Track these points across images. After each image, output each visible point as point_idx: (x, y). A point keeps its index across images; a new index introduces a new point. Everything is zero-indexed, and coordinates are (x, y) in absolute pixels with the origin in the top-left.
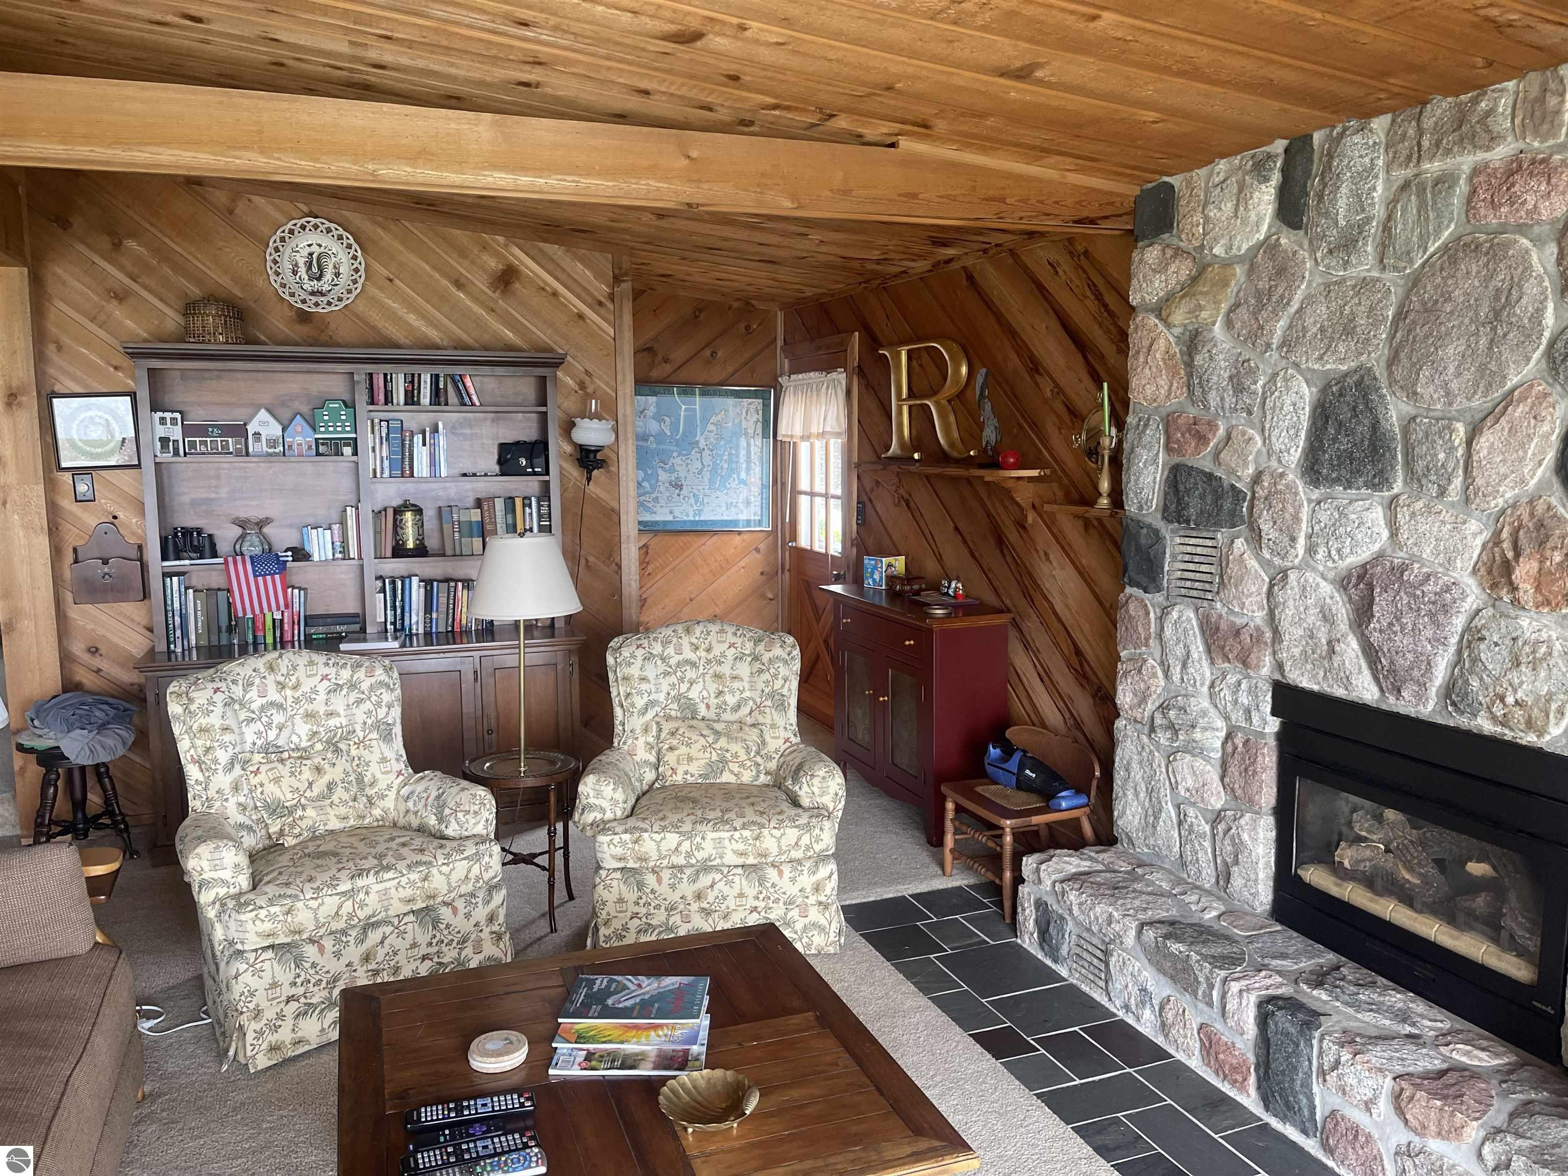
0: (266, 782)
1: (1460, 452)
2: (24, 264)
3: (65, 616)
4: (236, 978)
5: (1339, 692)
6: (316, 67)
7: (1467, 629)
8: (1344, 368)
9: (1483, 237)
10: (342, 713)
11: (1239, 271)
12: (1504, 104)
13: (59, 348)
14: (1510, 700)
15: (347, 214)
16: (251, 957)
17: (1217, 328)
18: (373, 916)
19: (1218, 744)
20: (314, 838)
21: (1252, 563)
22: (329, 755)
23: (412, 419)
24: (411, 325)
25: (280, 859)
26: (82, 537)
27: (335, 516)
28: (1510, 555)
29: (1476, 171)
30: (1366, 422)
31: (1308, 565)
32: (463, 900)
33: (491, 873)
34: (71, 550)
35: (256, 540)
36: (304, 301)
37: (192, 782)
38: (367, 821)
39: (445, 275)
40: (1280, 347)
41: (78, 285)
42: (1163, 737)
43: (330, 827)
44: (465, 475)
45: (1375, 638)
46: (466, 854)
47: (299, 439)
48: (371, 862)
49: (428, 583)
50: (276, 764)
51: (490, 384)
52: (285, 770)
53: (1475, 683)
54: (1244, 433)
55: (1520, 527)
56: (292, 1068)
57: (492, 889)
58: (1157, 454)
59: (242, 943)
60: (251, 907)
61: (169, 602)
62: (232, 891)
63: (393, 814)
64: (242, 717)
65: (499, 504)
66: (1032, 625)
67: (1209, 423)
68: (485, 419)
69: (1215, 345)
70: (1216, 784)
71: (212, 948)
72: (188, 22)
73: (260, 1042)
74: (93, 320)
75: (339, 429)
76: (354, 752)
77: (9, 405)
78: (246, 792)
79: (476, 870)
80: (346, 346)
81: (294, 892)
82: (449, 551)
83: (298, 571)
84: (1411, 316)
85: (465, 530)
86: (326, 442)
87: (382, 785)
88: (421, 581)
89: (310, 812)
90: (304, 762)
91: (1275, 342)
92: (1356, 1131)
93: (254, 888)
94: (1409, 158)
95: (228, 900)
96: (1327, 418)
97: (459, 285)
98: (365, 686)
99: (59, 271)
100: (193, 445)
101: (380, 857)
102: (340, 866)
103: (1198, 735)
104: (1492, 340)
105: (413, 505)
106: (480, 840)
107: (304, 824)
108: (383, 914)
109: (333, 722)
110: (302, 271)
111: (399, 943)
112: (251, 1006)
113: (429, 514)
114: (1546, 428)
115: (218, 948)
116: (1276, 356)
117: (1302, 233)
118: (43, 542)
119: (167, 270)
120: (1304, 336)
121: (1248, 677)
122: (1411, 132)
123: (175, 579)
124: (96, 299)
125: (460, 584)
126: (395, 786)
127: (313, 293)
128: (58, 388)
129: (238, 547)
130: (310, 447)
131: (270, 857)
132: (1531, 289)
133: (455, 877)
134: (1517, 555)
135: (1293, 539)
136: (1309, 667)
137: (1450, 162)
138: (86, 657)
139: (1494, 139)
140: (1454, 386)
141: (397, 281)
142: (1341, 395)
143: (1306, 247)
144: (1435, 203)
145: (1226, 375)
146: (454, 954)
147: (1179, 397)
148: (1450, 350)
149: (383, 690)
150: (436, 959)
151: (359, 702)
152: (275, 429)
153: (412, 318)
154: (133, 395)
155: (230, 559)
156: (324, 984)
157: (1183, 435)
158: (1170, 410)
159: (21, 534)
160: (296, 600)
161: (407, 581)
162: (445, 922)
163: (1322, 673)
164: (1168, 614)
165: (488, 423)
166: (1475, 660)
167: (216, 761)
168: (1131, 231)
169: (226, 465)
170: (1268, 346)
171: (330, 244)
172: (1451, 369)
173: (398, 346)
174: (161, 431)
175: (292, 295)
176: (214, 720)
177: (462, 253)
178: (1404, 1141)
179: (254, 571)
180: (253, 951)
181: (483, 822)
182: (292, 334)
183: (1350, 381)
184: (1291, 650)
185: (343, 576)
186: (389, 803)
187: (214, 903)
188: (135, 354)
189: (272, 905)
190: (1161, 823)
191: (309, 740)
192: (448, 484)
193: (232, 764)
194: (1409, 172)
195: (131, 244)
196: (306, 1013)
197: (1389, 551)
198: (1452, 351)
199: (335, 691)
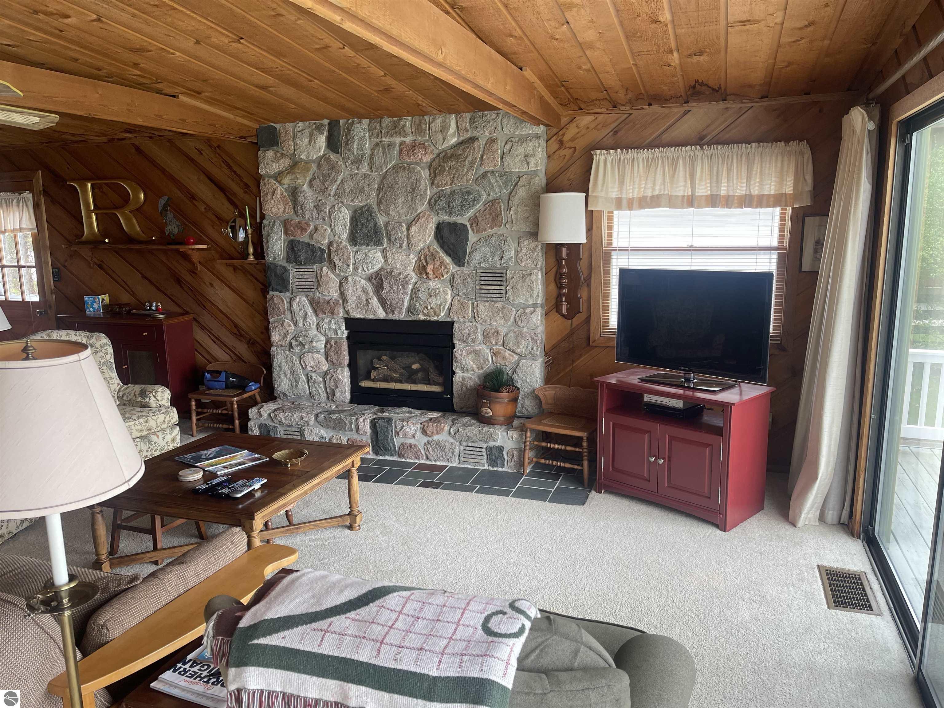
1: (405, 233)
5: (371, 317)
7: (413, 288)
8: (361, 204)
9: (406, 165)
11: (314, 166)
12: (408, 124)
14: (429, 308)
17: (305, 187)
19: (323, 346)
21: (332, 276)
28: (425, 264)
29: (401, 144)
30: (372, 223)
31: (355, 275)
40: (334, 196)
42: (297, 350)
45: (385, 295)
53: (418, 305)
54: (323, 227)
55: (427, 255)
58: (281, 236)
66: (206, 319)
67: (306, 223)
69: (306, 193)
70: (324, 361)
84: (385, 188)
91: (333, 192)
92: (411, 445)
94: (378, 135)
96: (358, 222)
103: (314, 344)
104: (412, 198)
114: (431, 225)
116: (333, 199)
117: (339, 155)
120: (345, 193)
121: (334, 318)
122: (378, 127)
132: (423, 183)
134: (427, 264)
135: (348, 266)
136: (359, 310)
137: (392, 140)
139: (406, 135)
140: (401, 212)
142: (362, 214)
143: (341, 160)
144: (389, 152)
145: (312, 205)
147: (289, 213)
148: (400, 201)
157: (294, 228)
158: (286, 218)
163: (364, 311)
164: (294, 300)
166: (417, 298)
168: (256, 143)
170: (329, 195)
172: (400, 206)
178: (426, 441)
183: (365, 209)
184: (351, 304)
190: (300, 383)
194: (378, 140)
197: (385, 266)
198: (400, 200)
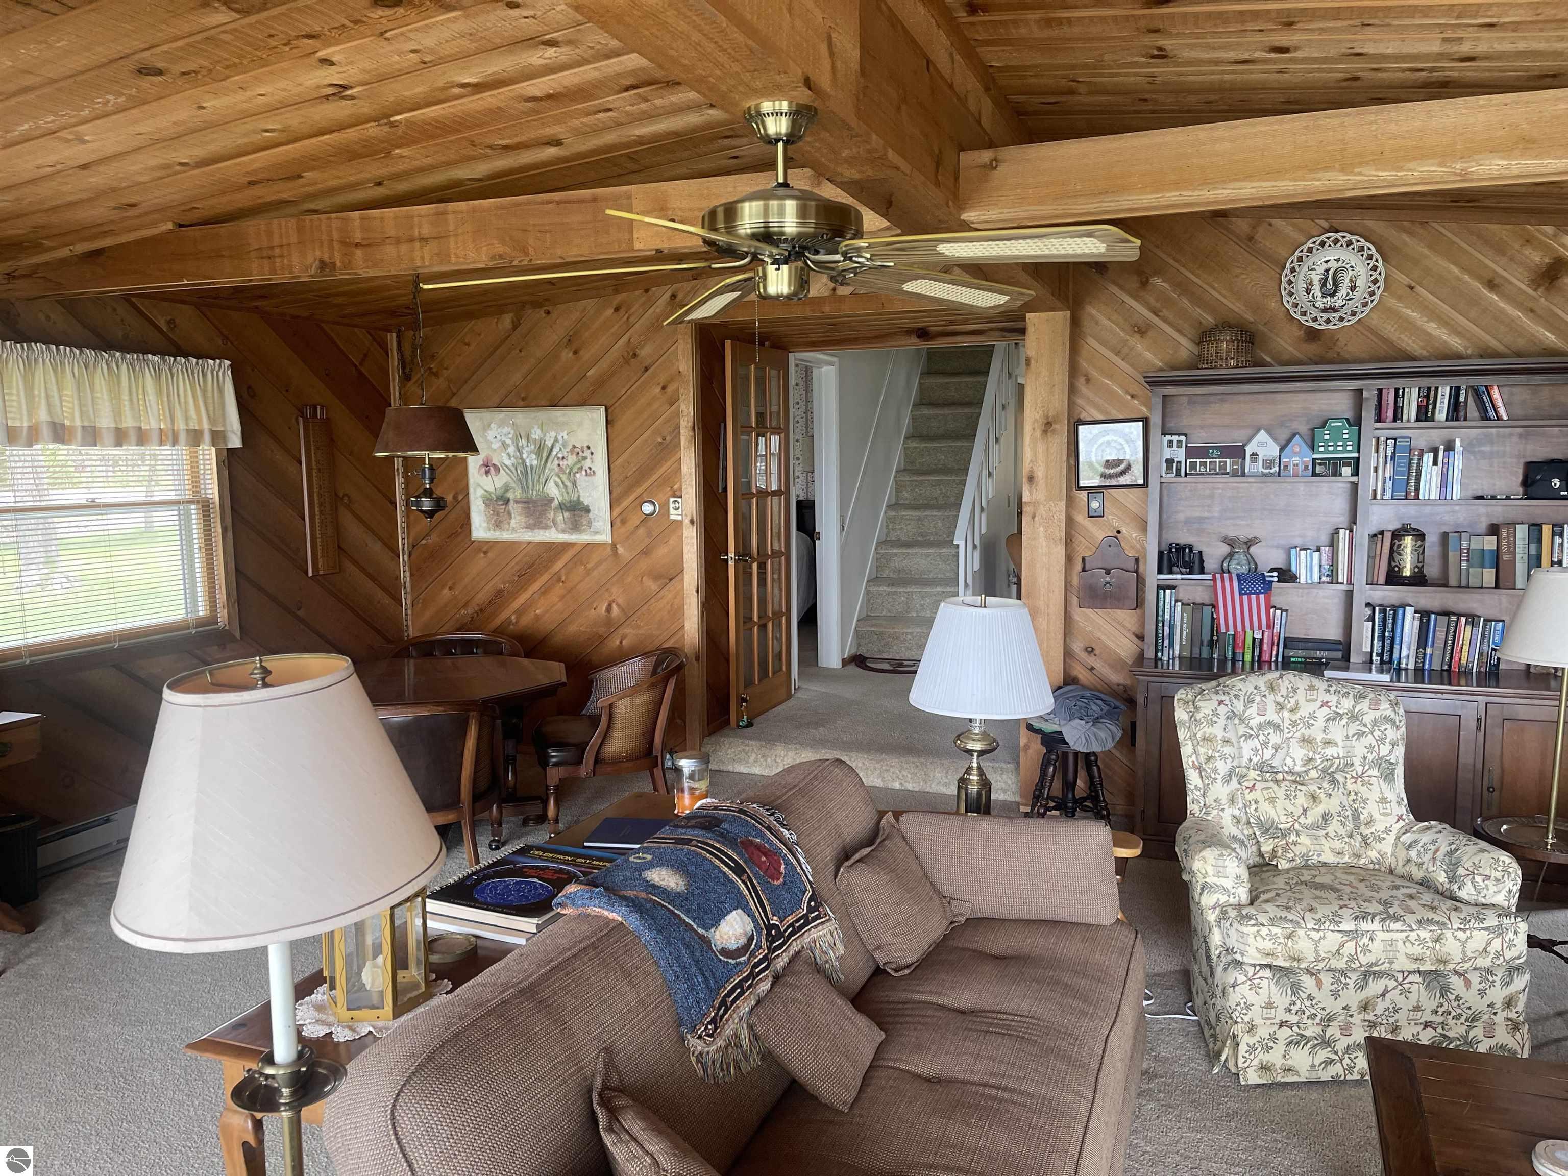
0: (1261, 800)
2: (1069, 309)
3: (1070, 617)
4: (1234, 986)
6: (1394, 72)
10: (1340, 744)
13: (1088, 381)
15: (1370, 224)
16: (1251, 970)
18: (1376, 964)
20: (1306, 867)
22: (1326, 785)
23: (1422, 437)
24: (1429, 334)
25: (1275, 880)
26: (1090, 549)
27: (1324, 538)
32: (1477, 973)
33: (1514, 952)
34: (1080, 560)
35: (1243, 558)
36: (1315, 320)
37: (1192, 787)
38: (1362, 861)
39: (1478, 277)
41: (1106, 322)
43: (1323, 859)
44: (1481, 498)
46: (1487, 924)
47: (1296, 459)
48: (1374, 907)
49: (1424, 615)
50: (1271, 784)
51: (1521, 395)
52: (1280, 792)
56: (1281, 1095)
57: (1513, 970)
59: (1242, 954)
60: (1253, 922)
61: (1161, 613)
62: (1232, 901)
63: (1389, 860)
64: (1240, 733)
65: (1522, 532)
68: (1511, 435)
71: (1208, 951)
72: (1273, 55)
73: (1252, 1057)
74: (1117, 353)
75: (1340, 448)
76: (1350, 786)
77: (1045, 432)
78: (1241, 805)
79: (1496, 944)
80: (1355, 362)
81: (1295, 918)
82: (1453, 581)
83: (1282, 593)
85: (1475, 559)
86: (1324, 462)
87: (1380, 826)
88: (1416, 612)
89: (1304, 839)
90: (1299, 787)
93: (1252, 904)
95: (1229, 909)
97: (1491, 285)
98: (1368, 718)
99: (1094, 312)
100: (1193, 465)
101: (1386, 904)
102: (1342, 903)
105: (1414, 530)
106: (1504, 913)
107: (1298, 850)
108: (1387, 965)
109: (1330, 751)
110: (1316, 290)
111: (1401, 1001)
112: (1246, 1019)
113: (1432, 539)
115: (1215, 953)
118: (1060, 552)
119: (1185, 302)
123: (1168, 592)
124: (1122, 334)
125: (1463, 619)
126: (1395, 832)
127: (1325, 310)
128: (1084, 416)
129: (1225, 564)
130: (1306, 468)
131: (1264, 875)
133: (1472, 946)
138: (1083, 655)
141: (1418, 289)
146: (1462, 1030)
149: (1388, 727)
150: (1440, 1030)
151: (1360, 735)
152: (1271, 449)
153: (1432, 327)
154: (1146, 421)
155: (1218, 576)
156: (1318, 1020)
159: (1044, 543)
160: (1277, 621)
161: (1400, 611)
162: (1456, 993)
165: (1515, 439)
167: (1215, 771)
169: (1221, 486)
171: (1350, 258)
173: (1414, 359)
174: (1168, 453)
175: (1304, 314)
176: (1217, 731)
177: (1500, 249)
179: (1240, 590)
180: (1251, 965)
181: (1504, 893)
182: (1296, 353)
185: (1326, 601)
186: (1387, 847)
187: (1214, 908)
188: (1154, 383)
189: (1273, 925)
191: (1304, 765)
192: (1457, 508)
193: (1230, 776)
195: (1157, 281)
196: (1298, 1043)
199: (1334, 719)
